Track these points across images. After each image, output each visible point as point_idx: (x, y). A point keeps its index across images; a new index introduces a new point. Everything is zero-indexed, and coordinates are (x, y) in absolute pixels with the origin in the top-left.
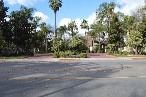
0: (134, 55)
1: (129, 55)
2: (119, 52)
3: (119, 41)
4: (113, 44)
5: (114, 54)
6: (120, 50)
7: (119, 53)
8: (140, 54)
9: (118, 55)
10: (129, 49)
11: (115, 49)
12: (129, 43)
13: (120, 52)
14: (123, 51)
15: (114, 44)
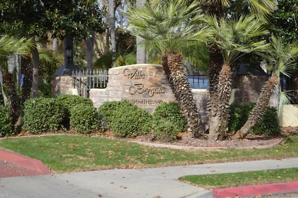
0: (197, 136)
1: (157, 145)
2: (67, 114)
3: (64, 11)
4: (13, 34)
5: (19, 130)
6: (74, 92)
7: (65, 123)
8: (244, 130)
9: (61, 134)
10: (147, 84)
11: (35, 81)
12: (162, 32)
13: (74, 109)
14: (98, 98)
15: (22, 33)
